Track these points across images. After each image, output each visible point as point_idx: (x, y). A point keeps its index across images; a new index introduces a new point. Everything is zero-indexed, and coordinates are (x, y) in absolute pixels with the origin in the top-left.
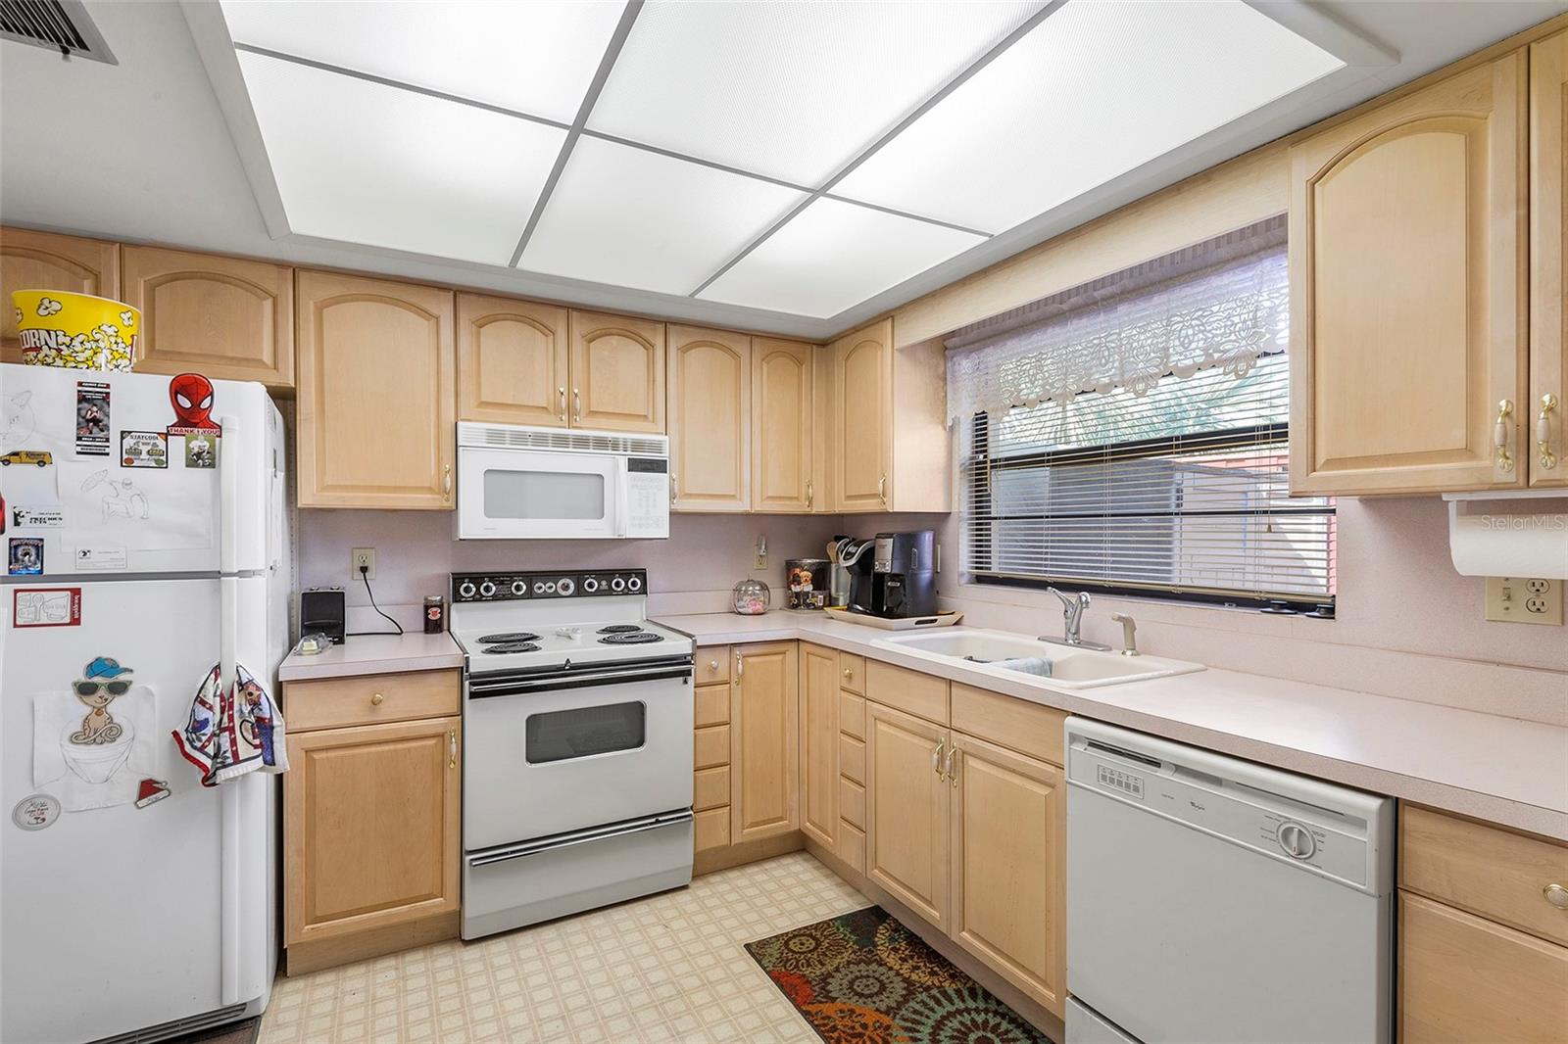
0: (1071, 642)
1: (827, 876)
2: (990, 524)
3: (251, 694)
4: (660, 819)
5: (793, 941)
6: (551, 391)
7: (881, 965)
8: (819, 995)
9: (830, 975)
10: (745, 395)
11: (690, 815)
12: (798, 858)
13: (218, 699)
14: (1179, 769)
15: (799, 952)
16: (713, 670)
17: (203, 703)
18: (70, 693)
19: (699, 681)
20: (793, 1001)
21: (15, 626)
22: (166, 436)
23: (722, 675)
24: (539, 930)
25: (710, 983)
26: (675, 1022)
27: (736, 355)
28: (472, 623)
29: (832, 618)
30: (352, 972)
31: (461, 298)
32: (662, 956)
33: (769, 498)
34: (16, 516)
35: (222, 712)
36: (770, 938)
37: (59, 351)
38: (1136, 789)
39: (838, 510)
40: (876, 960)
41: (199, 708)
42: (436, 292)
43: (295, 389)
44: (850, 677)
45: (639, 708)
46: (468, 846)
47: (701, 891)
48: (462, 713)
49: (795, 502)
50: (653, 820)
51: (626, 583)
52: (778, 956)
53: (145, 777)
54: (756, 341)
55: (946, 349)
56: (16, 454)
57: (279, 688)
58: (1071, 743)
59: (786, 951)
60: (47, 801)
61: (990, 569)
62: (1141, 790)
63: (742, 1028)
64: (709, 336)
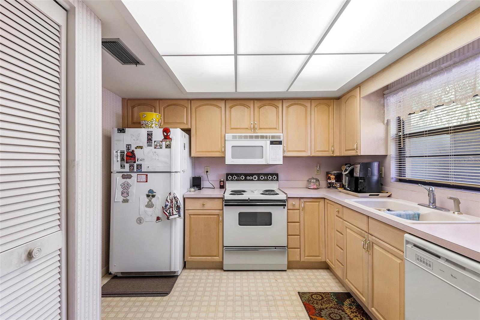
0: (432, 207)
1: (334, 279)
2: (405, 159)
3: (176, 200)
4: (276, 248)
5: (314, 295)
6: (249, 123)
7: (343, 311)
8: (317, 314)
9: (323, 309)
10: (309, 118)
11: (286, 249)
12: (325, 271)
13: (170, 200)
14: (447, 260)
15: (315, 299)
16: (294, 205)
17: (167, 201)
18: (146, 196)
19: (289, 208)
20: (308, 313)
21: (137, 182)
22: (162, 141)
23: (297, 207)
24: (242, 272)
25: (284, 300)
26: (270, 307)
27: (306, 107)
28: (231, 186)
29: (340, 192)
30: (199, 271)
31: (227, 101)
32: (272, 288)
33: (317, 151)
34: (138, 159)
35: (171, 203)
36: (307, 292)
37: (146, 124)
38: (430, 266)
39: (343, 154)
40: (342, 309)
41: (167, 202)
42: (221, 101)
43: (190, 129)
44: (338, 212)
45: (270, 214)
46: (224, 245)
47: (290, 273)
48: (223, 210)
49: (327, 153)
50: (275, 248)
51: (272, 177)
52: (308, 298)
53: (158, 216)
54: (313, 101)
55: (384, 94)
56: (137, 147)
57: (184, 199)
58: (406, 244)
59: (311, 298)
60: (142, 219)
61: (405, 176)
62: (432, 266)
63: (289, 315)
64: (296, 102)
